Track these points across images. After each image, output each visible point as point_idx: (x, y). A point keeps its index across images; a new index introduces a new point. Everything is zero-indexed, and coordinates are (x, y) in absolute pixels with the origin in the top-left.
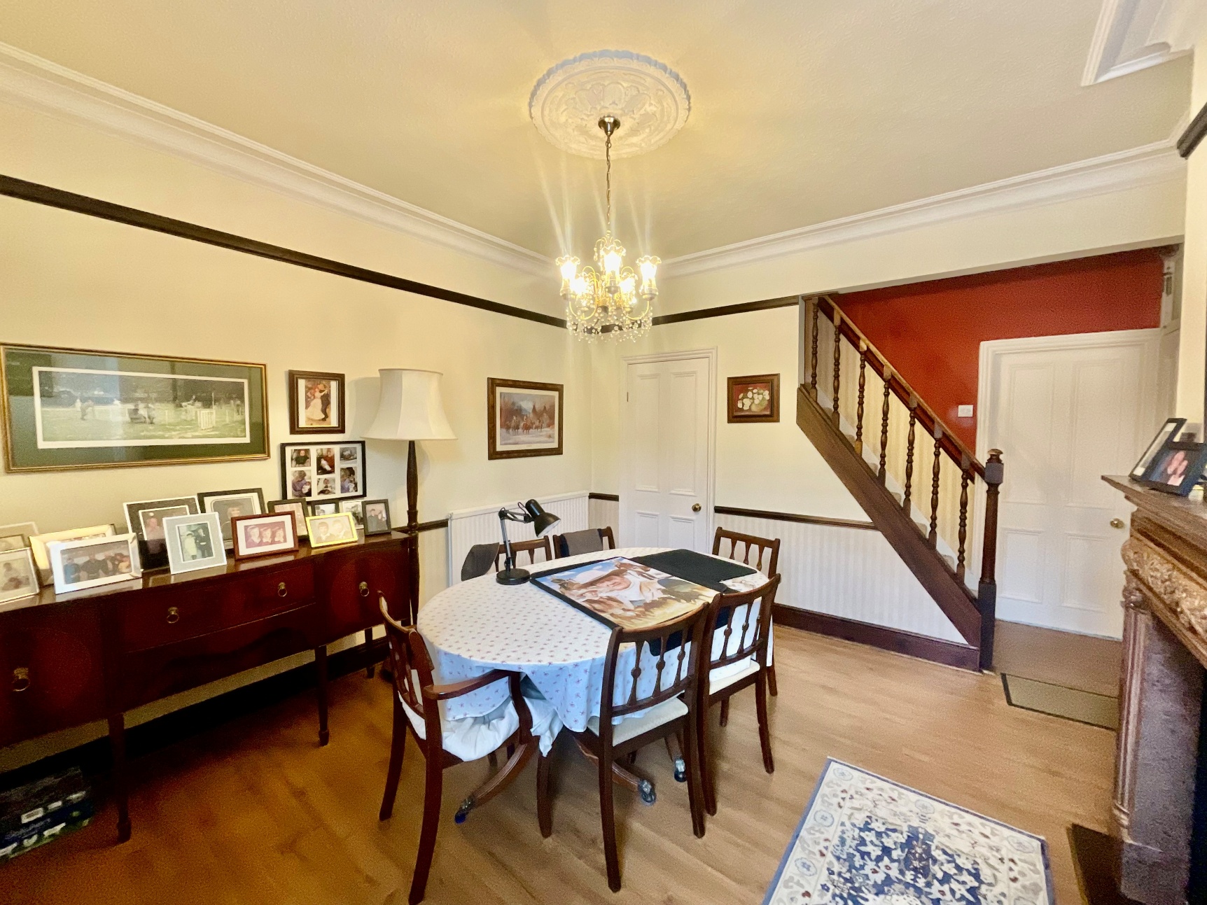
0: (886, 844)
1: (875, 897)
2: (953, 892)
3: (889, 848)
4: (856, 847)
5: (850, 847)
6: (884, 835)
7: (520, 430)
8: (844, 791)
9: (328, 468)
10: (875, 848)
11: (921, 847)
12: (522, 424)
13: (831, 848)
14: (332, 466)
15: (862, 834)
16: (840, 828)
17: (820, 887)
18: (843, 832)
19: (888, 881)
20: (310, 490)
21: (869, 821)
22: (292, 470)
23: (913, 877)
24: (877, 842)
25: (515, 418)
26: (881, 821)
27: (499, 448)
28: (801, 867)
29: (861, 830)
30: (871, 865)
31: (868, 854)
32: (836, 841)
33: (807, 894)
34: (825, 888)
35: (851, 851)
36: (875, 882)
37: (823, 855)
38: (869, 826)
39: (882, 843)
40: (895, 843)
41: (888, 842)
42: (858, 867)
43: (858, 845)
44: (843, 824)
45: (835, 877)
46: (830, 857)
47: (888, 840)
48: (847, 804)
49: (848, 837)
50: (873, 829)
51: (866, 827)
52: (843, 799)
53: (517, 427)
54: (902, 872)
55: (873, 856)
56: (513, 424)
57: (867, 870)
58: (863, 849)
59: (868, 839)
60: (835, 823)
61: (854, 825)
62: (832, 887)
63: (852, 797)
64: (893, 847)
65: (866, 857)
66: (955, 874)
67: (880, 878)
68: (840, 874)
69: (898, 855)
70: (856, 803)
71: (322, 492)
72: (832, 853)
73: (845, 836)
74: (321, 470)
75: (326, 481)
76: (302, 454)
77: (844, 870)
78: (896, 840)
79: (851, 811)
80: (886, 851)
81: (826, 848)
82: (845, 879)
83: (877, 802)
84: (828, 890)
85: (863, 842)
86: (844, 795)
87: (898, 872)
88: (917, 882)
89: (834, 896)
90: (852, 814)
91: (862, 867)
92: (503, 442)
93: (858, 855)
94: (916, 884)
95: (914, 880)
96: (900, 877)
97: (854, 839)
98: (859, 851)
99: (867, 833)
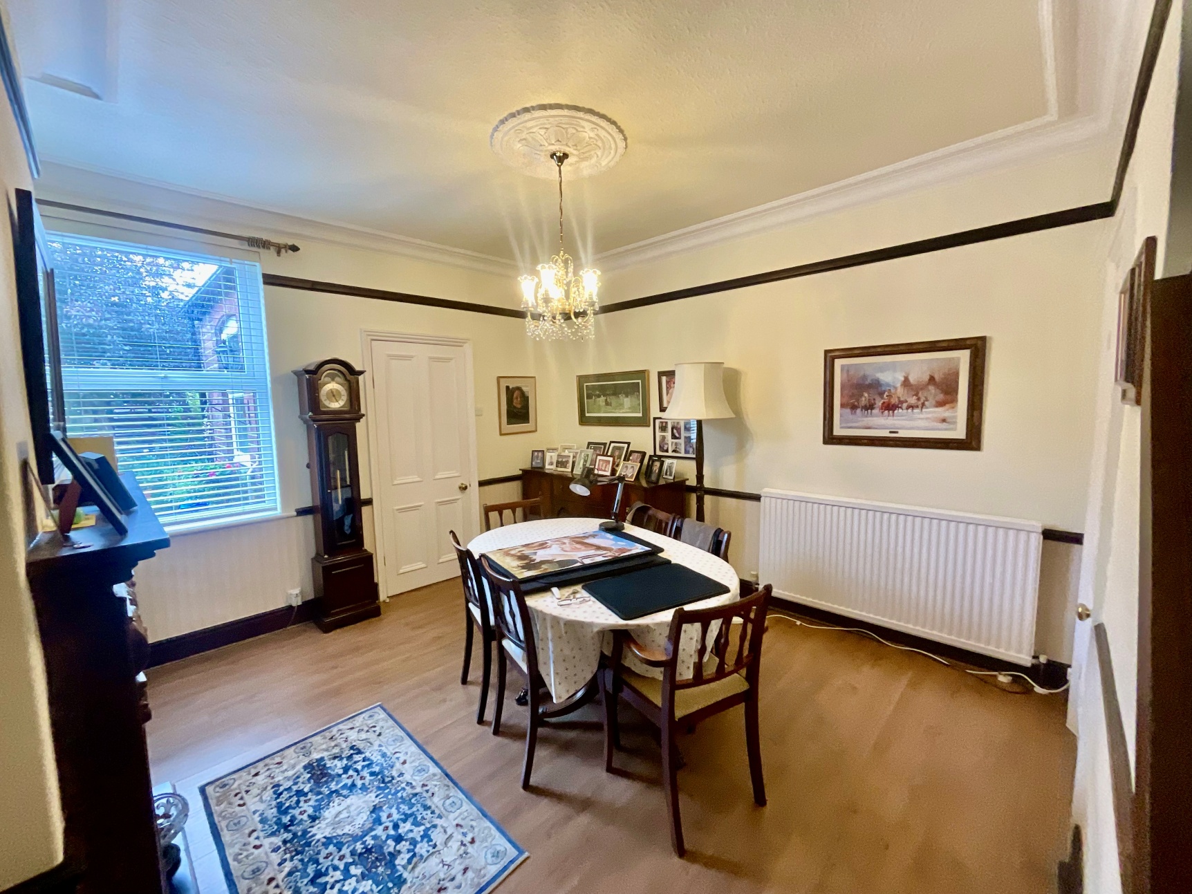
0: (404, 843)
1: (374, 804)
2: (336, 868)
3: (399, 843)
4: (415, 815)
5: (418, 810)
6: (412, 847)
7: (875, 411)
8: (473, 841)
9: (677, 435)
10: (406, 829)
11: (381, 875)
12: (879, 403)
13: (425, 794)
14: (680, 434)
15: (422, 828)
16: (437, 812)
17: (403, 772)
18: (433, 812)
19: (378, 821)
20: (668, 448)
21: (430, 843)
22: (658, 434)
23: (367, 843)
24: (410, 835)
25: (866, 395)
26: (425, 854)
27: (838, 431)
28: (424, 767)
29: (427, 830)
30: (396, 816)
31: (404, 821)
32: (429, 803)
33: (404, 762)
34: (401, 774)
35: (414, 809)
36: (383, 811)
37: (424, 785)
38: (426, 840)
39: (406, 840)
40: (399, 852)
41: (404, 846)
42: (400, 806)
43: (416, 818)
44: (440, 817)
45: (403, 785)
46: (418, 790)
47: (406, 848)
48: (458, 837)
49: (427, 814)
50: (422, 841)
51: (426, 836)
52: (464, 834)
53: (870, 407)
54: (375, 838)
55: (402, 825)
56: (863, 401)
57: (394, 811)
58: (411, 820)
59: (416, 829)
60: (444, 812)
61: (435, 826)
62: (399, 779)
63: (463, 844)
64: (398, 848)
65: (403, 817)
66: (343, 885)
67: (384, 816)
68: (404, 789)
69: (389, 846)
70: (455, 844)
71: (674, 451)
72: (422, 793)
73: (429, 812)
74: (674, 437)
75: (676, 444)
76: (664, 424)
77: (404, 795)
78: (402, 855)
79: (449, 833)
80: (399, 839)
81: (427, 791)
82: (399, 791)
83: (446, 867)
84: (399, 776)
85: (416, 824)
86: (469, 838)
87: (378, 834)
88: (362, 844)
89: (393, 778)
90: (445, 831)
91: (398, 809)
92: (844, 425)
93: (409, 812)
94: (360, 842)
95: (364, 843)
96: (373, 833)
97: (423, 818)
98: (411, 815)
99: (422, 833)
